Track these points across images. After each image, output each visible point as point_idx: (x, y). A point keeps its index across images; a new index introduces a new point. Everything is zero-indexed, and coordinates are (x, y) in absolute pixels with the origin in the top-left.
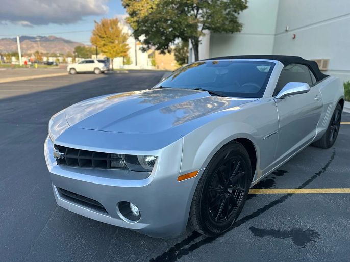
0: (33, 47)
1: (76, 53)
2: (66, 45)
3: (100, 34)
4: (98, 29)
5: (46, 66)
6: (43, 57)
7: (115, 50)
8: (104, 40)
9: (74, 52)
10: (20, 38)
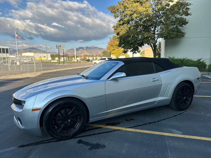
0: (84, 52)
1: (103, 55)
2: (99, 50)
3: (111, 44)
4: (111, 42)
5: (87, 62)
6: (86, 57)
7: (119, 52)
8: (114, 47)
9: (102, 54)
10: (76, 49)
